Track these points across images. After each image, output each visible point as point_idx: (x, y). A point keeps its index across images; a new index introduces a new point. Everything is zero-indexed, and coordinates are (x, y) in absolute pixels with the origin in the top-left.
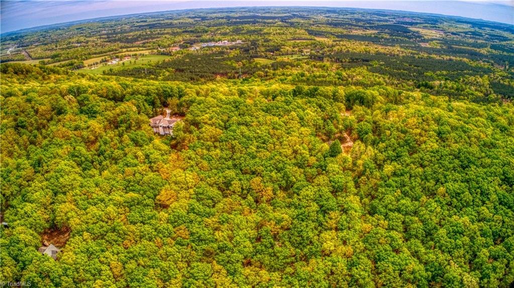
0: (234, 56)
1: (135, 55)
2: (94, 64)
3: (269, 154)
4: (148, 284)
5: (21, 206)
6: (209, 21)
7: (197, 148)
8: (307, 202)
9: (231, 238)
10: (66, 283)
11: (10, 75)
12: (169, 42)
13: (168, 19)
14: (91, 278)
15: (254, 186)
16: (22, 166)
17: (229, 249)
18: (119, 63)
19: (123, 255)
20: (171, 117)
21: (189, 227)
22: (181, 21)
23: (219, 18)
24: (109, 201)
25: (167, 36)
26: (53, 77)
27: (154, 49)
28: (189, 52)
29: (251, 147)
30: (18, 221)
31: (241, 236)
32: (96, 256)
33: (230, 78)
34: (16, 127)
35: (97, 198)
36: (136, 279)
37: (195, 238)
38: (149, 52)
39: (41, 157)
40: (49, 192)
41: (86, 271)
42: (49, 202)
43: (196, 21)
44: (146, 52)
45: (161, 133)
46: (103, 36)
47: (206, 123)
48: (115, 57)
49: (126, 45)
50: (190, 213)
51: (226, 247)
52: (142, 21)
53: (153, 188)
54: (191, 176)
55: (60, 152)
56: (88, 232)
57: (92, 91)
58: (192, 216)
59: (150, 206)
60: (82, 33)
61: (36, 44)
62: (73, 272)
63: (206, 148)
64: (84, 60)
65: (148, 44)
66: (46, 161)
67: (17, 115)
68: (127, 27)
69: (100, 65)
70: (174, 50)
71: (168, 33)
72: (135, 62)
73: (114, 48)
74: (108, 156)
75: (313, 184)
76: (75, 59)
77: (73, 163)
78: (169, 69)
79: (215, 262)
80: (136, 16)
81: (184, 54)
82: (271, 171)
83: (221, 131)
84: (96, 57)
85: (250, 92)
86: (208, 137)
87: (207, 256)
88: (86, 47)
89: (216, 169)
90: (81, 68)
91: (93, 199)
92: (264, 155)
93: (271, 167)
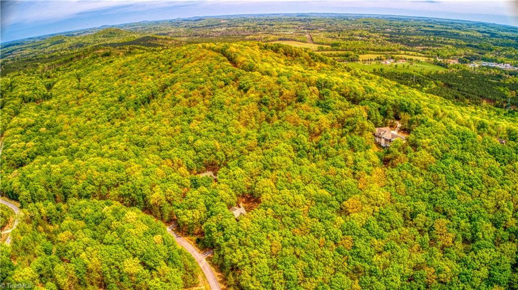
0: (510, 83)
1: (411, 60)
2: (368, 60)
3: (471, 200)
4: (291, 271)
5: (233, 168)
6: (497, 39)
7: (404, 169)
8: (479, 264)
9: (385, 266)
10: (233, 241)
11: (279, 55)
12: (449, 54)
13: (456, 28)
14: (253, 246)
15: (437, 227)
16: (250, 137)
17: (377, 276)
18: (392, 64)
19: (288, 239)
20: (399, 131)
21: (355, 240)
22: (469, 33)
23: (510, 38)
24: (303, 190)
25: (450, 46)
26: (318, 64)
27: (432, 57)
28: (466, 69)
29: (456, 185)
30: (225, 180)
31: (395, 268)
32: (266, 231)
33: (497, 106)
34: (260, 103)
35: (294, 184)
36: (285, 263)
37: (354, 252)
38: (426, 60)
39: (267, 134)
40: (260, 165)
41: (252, 239)
42: (257, 173)
43: (484, 36)
44: (423, 59)
45: (382, 145)
46: (386, 35)
47: (424, 147)
48: (390, 57)
49: (406, 47)
50: (364, 228)
51: (375, 273)
52: (429, 26)
53: (345, 193)
54: (383, 195)
55: (285, 134)
56: (272, 209)
57: (337, 88)
58: (364, 231)
59: (334, 208)
60: (367, 27)
61: (321, 29)
62: (243, 235)
63: (412, 172)
64: (361, 54)
65: (428, 52)
66: (270, 139)
67: (264, 92)
68: (412, 29)
69: (374, 63)
70: (453, 62)
71: (451, 44)
72: (408, 66)
73: (394, 48)
74: (323, 151)
75: (497, 248)
76: (353, 51)
77: (291, 147)
78: (438, 82)
79: (357, 281)
80: (426, 19)
81: (460, 69)
82: (462, 218)
83: (435, 160)
84: (373, 54)
85: (493, 128)
86: (419, 162)
87: (354, 273)
88: (367, 42)
89: (411, 196)
90: (355, 61)
91: (291, 184)
92: (465, 199)
93: (465, 214)
